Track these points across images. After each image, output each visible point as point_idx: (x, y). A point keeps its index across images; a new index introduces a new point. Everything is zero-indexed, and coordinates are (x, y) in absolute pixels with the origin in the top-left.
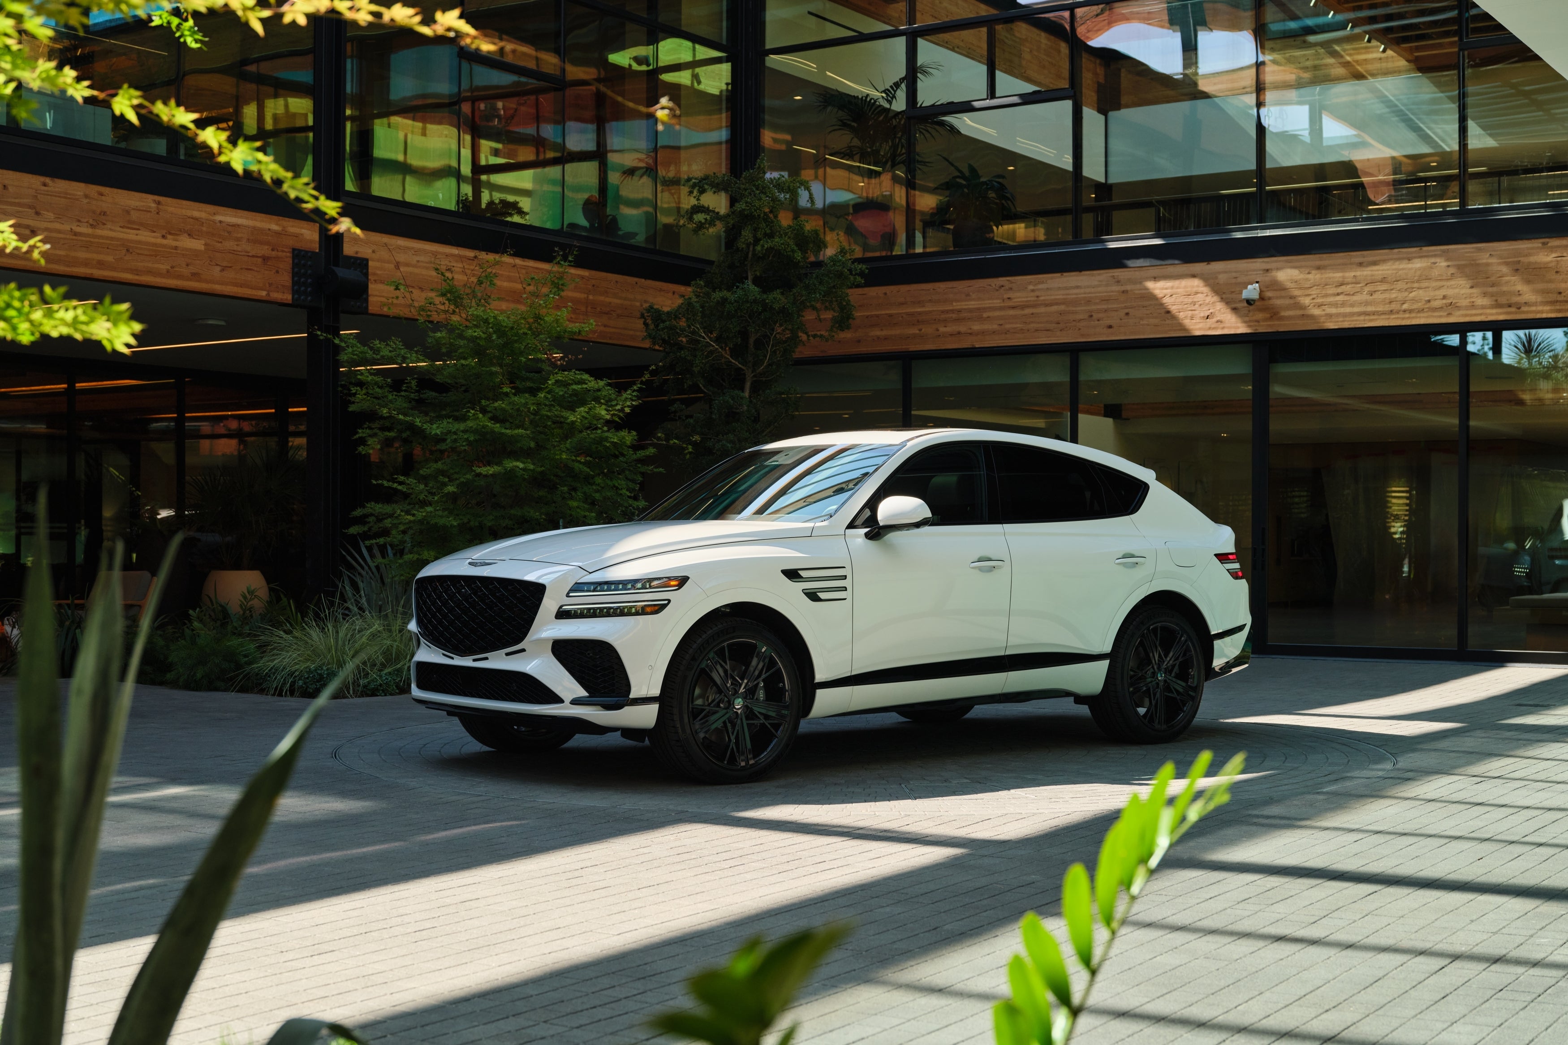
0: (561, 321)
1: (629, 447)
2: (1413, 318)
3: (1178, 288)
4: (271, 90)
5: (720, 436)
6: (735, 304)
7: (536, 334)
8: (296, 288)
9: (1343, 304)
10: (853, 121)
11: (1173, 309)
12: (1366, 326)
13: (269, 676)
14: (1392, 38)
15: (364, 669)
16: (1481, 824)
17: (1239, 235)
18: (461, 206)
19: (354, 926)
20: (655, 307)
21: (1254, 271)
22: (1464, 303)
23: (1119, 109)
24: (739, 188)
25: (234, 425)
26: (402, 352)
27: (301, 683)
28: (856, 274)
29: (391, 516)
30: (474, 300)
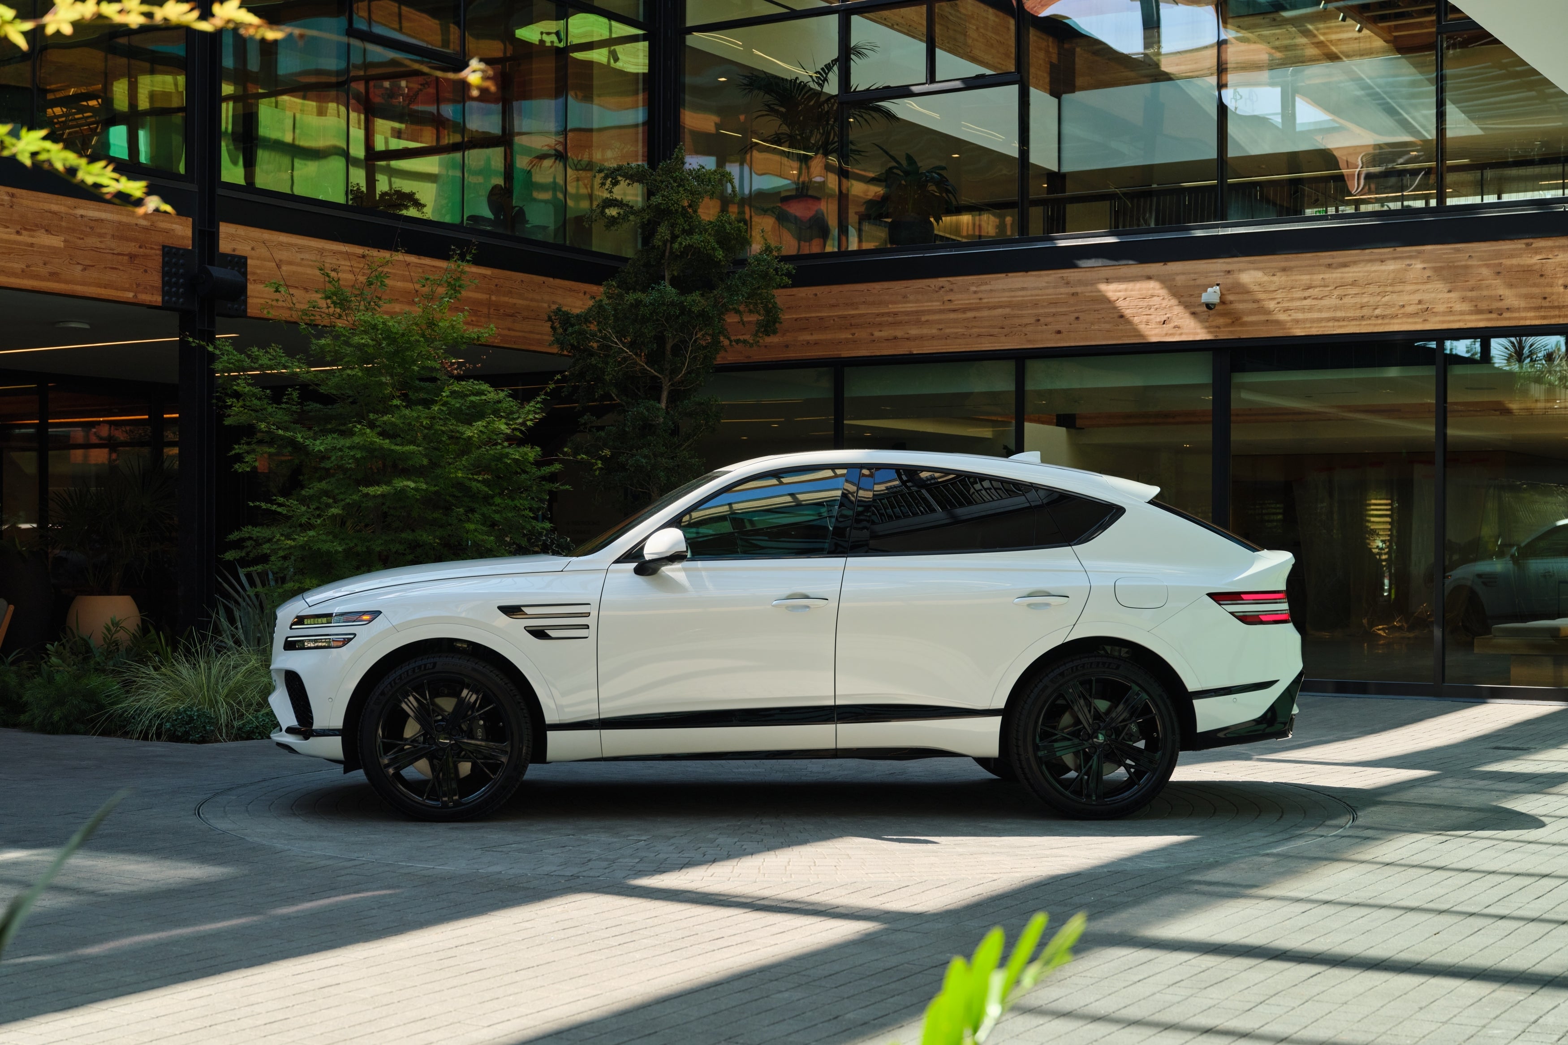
0: (458, 326)
1: (532, 464)
2: (1386, 324)
3: (1132, 290)
4: (147, 65)
5: (634, 451)
6: (650, 307)
7: (429, 341)
8: (166, 288)
9: (1311, 309)
10: (781, 106)
11: (1128, 313)
12: (1335, 332)
13: (134, 718)
14: (1368, 17)
15: (238, 710)
16: (1442, 892)
17: (1199, 233)
18: (350, 197)
19: (198, 1018)
20: (564, 309)
21: (1213, 272)
22: (1441, 308)
23: (1073, 91)
24: (655, 180)
25: (104, 431)
26: (283, 360)
27: (168, 725)
28: (782, 275)
29: (269, 540)
30: (362, 303)
